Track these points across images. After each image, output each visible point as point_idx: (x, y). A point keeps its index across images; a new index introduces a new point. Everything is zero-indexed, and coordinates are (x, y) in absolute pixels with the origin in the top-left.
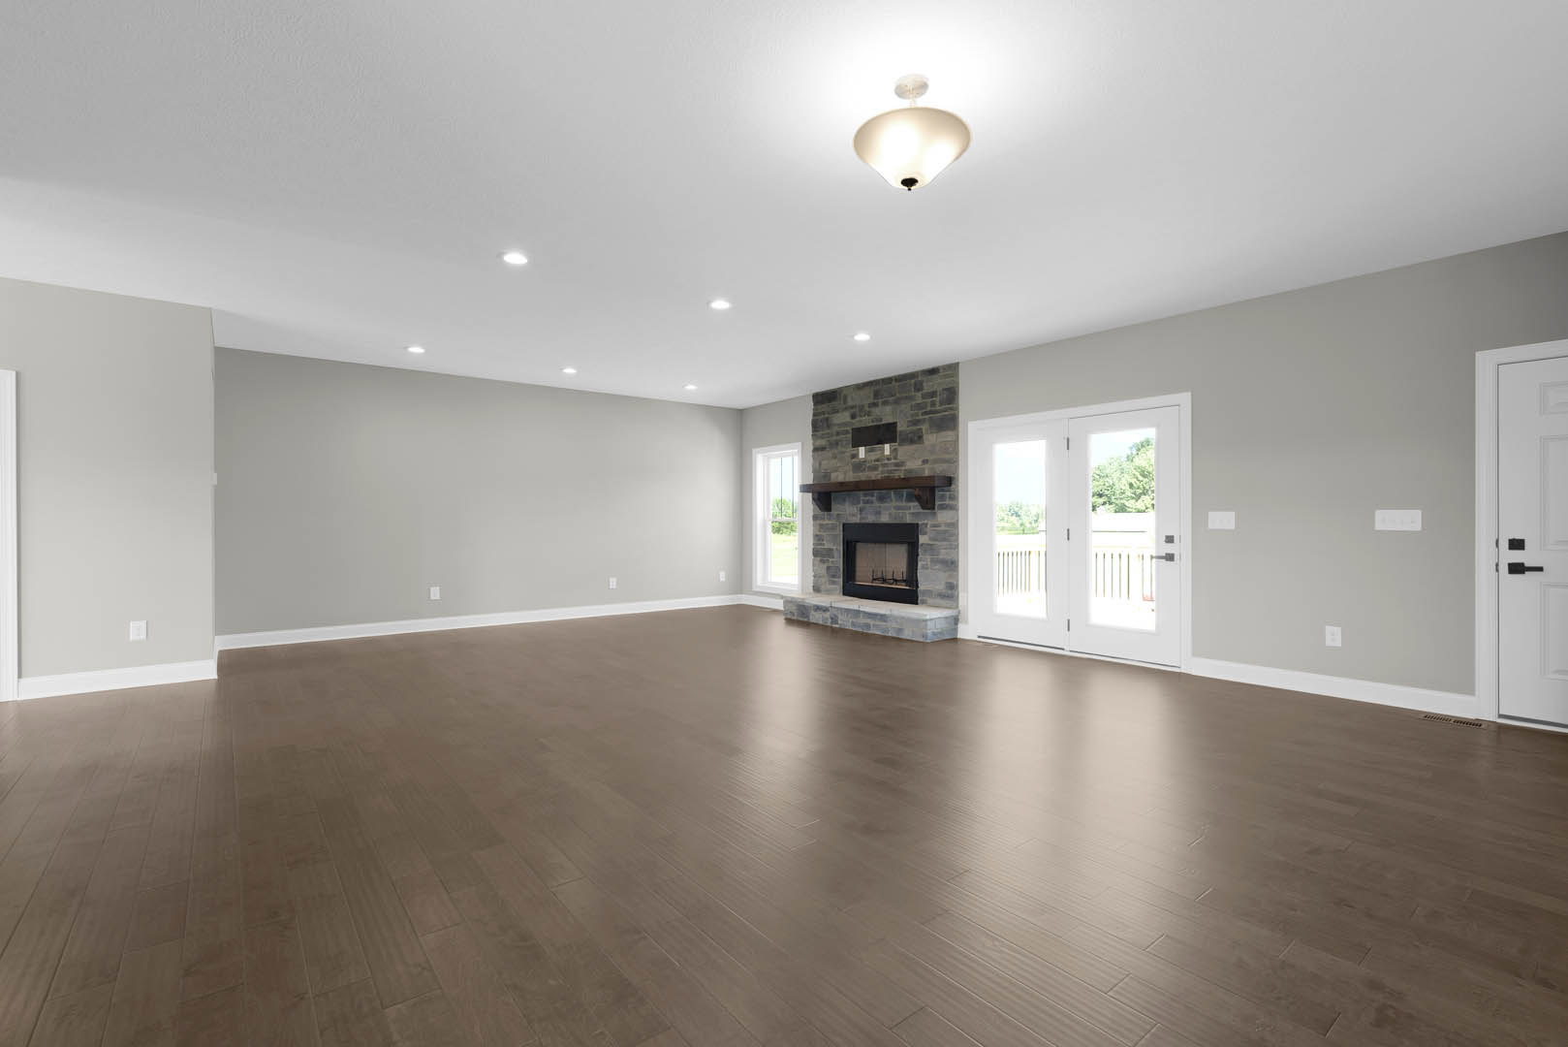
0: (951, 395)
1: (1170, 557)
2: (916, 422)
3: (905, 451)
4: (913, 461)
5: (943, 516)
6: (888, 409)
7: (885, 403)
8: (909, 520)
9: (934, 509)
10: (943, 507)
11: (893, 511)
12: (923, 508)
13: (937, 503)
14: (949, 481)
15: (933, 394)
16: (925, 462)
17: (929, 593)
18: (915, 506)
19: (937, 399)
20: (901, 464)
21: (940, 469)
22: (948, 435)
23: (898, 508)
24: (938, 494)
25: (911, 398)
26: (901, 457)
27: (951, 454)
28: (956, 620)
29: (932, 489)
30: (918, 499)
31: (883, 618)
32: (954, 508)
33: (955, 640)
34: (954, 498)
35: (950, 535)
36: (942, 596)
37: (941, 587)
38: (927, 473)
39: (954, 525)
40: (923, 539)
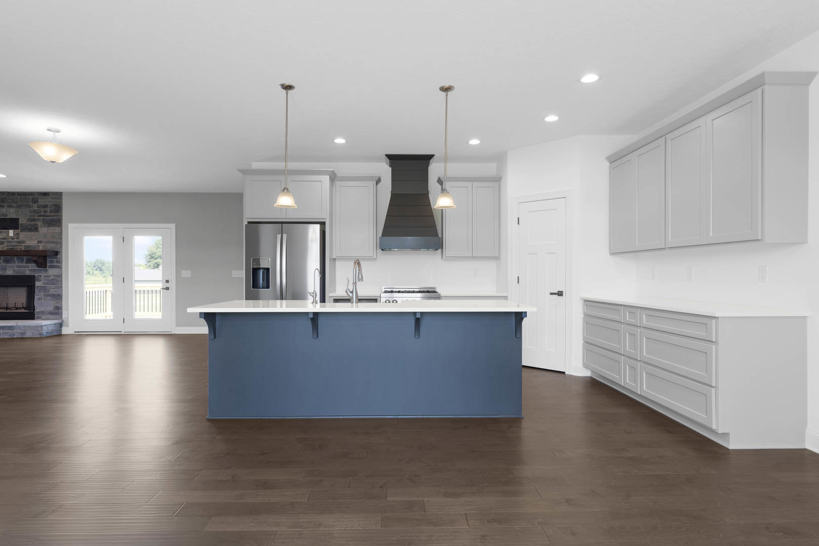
0: (58, 208)
1: (167, 289)
2: (34, 220)
3: (23, 236)
4: (31, 241)
5: (52, 272)
6: (12, 210)
7: (10, 206)
8: (28, 273)
9: (46, 267)
10: (51, 267)
11: (16, 269)
12: (39, 267)
13: (48, 265)
14: (56, 254)
15: (46, 206)
16: (39, 242)
17: (43, 313)
18: (32, 266)
19: (49, 209)
20: (23, 242)
21: (50, 246)
22: (57, 229)
23: (19, 267)
24: (48, 259)
25: (29, 206)
26: (21, 239)
27: (58, 239)
28: (61, 325)
29: (45, 257)
30: (35, 262)
31: (11, 328)
32: (60, 267)
33: (60, 335)
34: (60, 262)
35: (58, 281)
36: (51, 313)
37: (51, 309)
38: (41, 248)
39: (60, 276)
40: (37, 284)
